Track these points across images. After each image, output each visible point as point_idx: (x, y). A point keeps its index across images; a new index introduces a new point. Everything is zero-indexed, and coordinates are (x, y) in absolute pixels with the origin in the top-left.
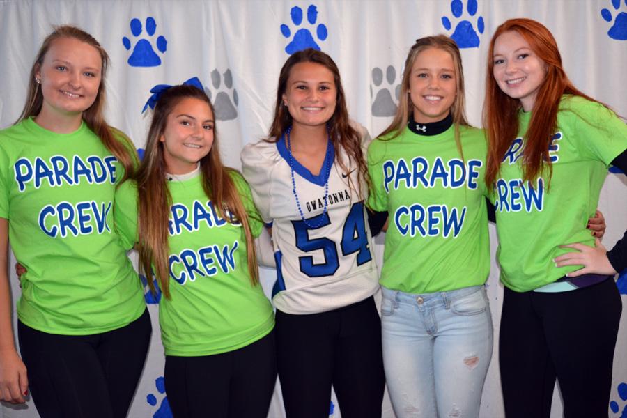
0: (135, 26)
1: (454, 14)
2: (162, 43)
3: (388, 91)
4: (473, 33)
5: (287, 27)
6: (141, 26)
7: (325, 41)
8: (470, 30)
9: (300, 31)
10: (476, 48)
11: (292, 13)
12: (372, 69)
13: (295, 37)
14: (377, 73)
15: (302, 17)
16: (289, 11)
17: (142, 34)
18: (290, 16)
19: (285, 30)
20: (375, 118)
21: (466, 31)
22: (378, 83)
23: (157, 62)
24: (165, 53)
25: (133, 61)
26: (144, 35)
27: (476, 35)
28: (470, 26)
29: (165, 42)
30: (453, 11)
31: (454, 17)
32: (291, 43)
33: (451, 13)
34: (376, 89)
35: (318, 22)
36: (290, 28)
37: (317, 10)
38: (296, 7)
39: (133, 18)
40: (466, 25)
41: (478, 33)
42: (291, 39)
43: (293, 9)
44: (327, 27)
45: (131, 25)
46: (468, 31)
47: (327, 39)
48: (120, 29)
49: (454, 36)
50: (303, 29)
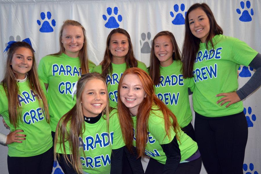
0: (43, 15)
1: (175, 11)
2: (54, 23)
3: (148, 43)
5: (105, 16)
6: (45, 15)
7: (121, 22)
9: (111, 18)
11: (107, 10)
12: (141, 34)
13: (109, 20)
14: (143, 35)
15: (111, 12)
16: (106, 9)
17: (45, 18)
18: (107, 11)
19: (105, 17)
20: (143, 54)
21: (180, 17)
22: (144, 39)
23: (52, 30)
24: (55, 26)
25: (42, 30)
26: (46, 19)
28: (182, 15)
29: (55, 22)
30: (174, 9)
31: (175, 12)
32: (107, 23)
33: (174, 10)
34: (143, 42)
35: (118, 14)
36: (107, 16)
37: (118, 9)
38: (109, 8)
39: (41, 12)
40: (180, 15)
42: (107, 21)
43: (108, 8)
44: (122, 16)
45: (41, 15)
46: (181, 18)
47: (122, 21)
48: (36, 16)
49: (175, 19)
50: (112, 17)
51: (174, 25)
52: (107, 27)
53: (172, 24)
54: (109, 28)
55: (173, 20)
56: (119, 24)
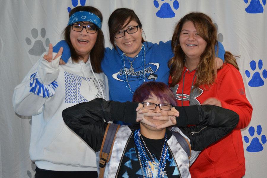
4: (260, 5)
5: (157, 2)
8: (258, 3)
10: (262, 13)
13: (161, 7)
21: (256, 4)
27: (262, 6)
32: (159, 11)
36: (158, 2)
41: (263, 5)
42: (159, 8)
44: (179, 2)
46: (257, 4)
47: (179, 8)
48: (66, 2)
49: (249, 6)
50: (165, 3)
51: (248, 14)
52: (159, 17)
53: (246, 12)
54: (161, 17)
55: (246, 7)
56: (174, 12)
